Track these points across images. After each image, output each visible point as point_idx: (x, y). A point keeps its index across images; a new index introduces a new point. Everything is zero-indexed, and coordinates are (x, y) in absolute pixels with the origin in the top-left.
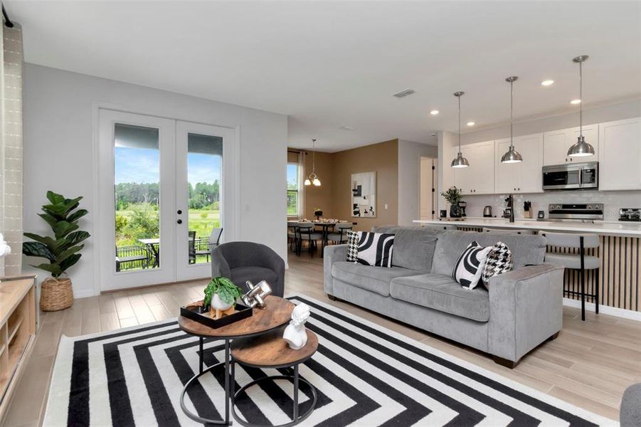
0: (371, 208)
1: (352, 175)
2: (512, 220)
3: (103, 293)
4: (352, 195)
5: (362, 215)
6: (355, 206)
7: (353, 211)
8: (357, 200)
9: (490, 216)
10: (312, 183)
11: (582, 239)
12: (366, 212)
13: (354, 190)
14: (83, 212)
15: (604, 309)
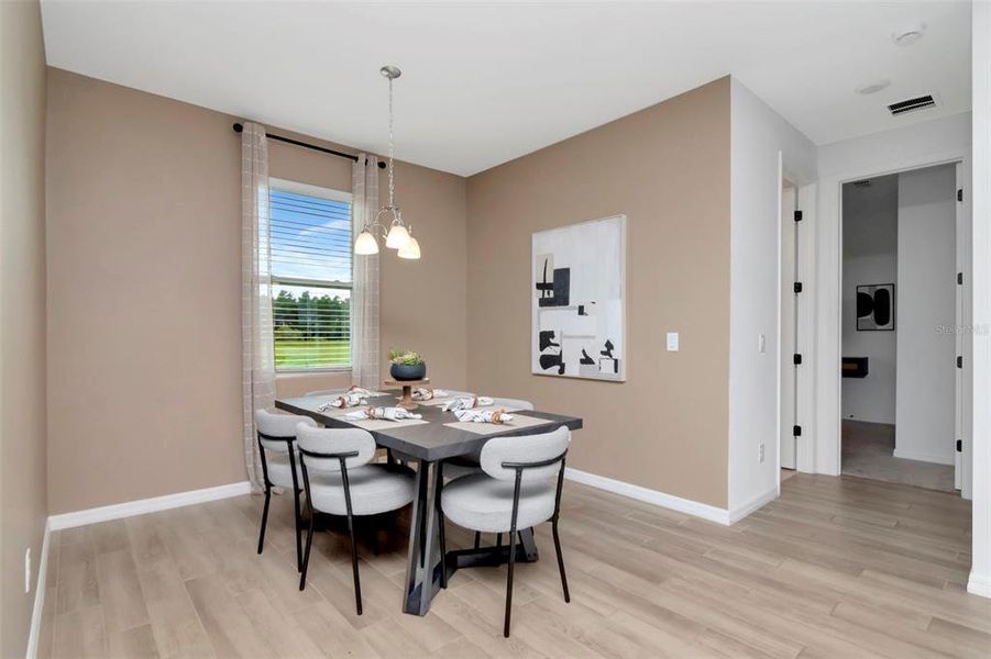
0: (609, 346)
1: (534, 236)
4: (536, 302)
5: (573, 368)
6: (546, 338)
7: (537, 354)
8: (550, 319)
10: (381, 242)
12: (587, 361)
13: (539, 286)
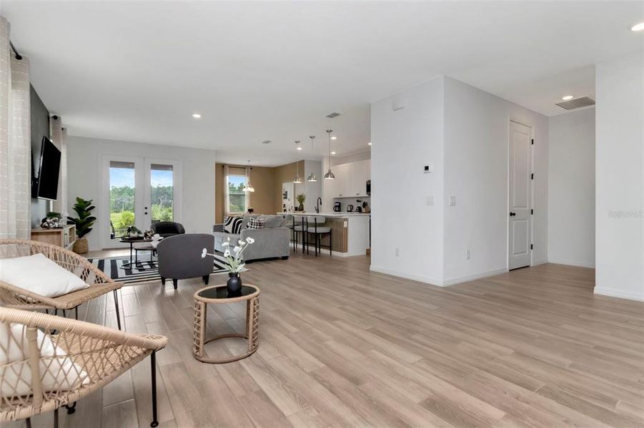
1: (283, 184)
2: (318, 212)
3: (104, 250)
4: (283, 198)
6: (284, 205)
7: (283, 209)
8: (285, 201)
9: (351, 211)
11: (315, 219)
13: (284, 194)
14: (93, 208)
15: (334, 253)
